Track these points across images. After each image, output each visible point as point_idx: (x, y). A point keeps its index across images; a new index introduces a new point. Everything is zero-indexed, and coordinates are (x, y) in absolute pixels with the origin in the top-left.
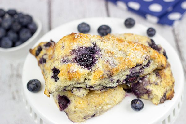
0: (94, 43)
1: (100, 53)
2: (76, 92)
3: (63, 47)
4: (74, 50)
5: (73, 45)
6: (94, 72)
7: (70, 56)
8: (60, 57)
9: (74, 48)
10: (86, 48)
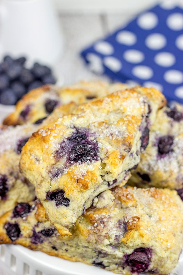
0: (72, 126)
1: (92, 132)
2: (99, 203)
3: (38, 160)
4: (57, 152)
5: (49, 147)
6: (107, 159)
7: (58, 163)
8: (44, 174)
9: (55, 150)
10: (69, 139)
